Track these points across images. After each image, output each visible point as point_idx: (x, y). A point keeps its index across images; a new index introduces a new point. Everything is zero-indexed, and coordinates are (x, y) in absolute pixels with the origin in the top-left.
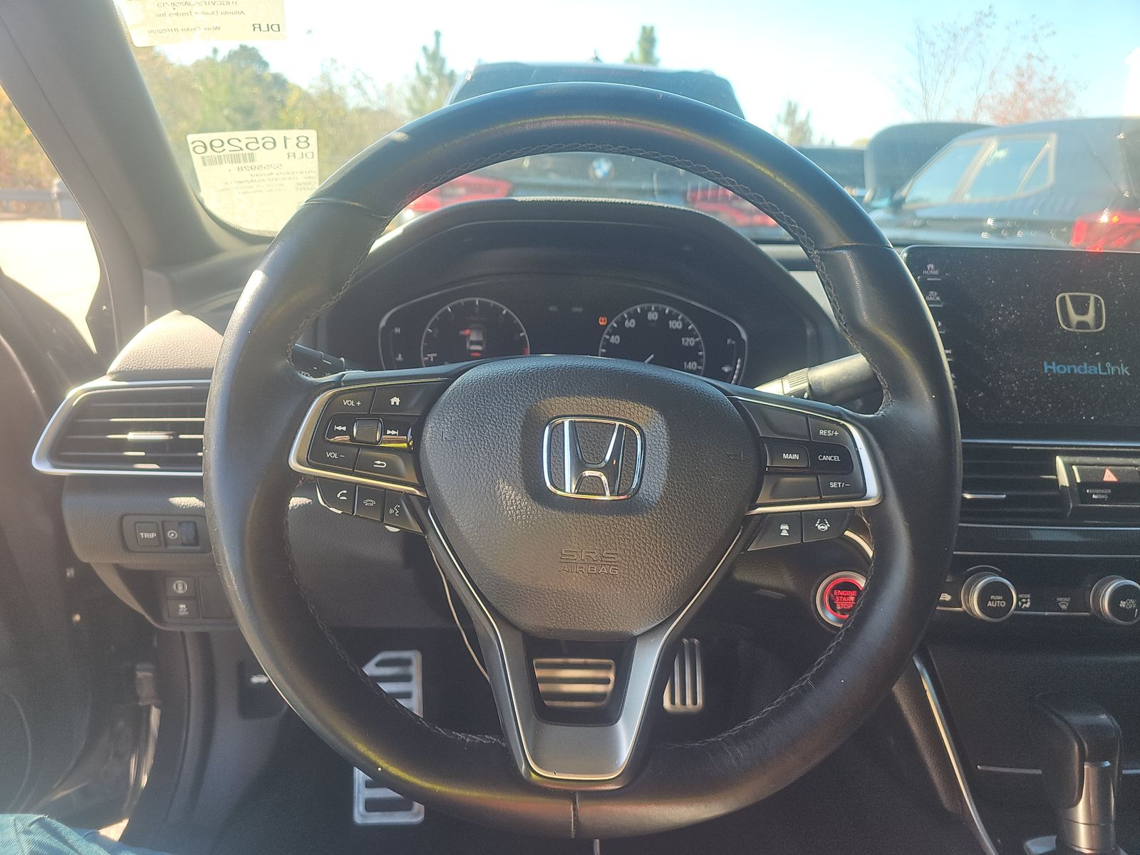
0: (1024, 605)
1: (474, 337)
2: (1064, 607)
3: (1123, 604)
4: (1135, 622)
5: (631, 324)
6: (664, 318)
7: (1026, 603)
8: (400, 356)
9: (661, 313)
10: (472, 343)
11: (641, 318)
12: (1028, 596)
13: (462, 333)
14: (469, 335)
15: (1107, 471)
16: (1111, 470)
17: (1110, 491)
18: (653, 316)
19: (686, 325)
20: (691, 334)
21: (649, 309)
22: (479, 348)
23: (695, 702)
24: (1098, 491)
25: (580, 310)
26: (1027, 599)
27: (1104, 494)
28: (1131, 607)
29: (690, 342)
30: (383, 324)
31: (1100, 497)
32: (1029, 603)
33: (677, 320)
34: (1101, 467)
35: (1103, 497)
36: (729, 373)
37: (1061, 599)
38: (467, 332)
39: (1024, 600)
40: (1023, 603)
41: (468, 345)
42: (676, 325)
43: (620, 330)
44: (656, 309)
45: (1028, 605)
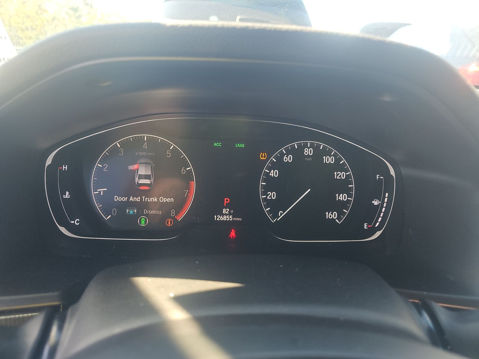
1: (143, 171)
5: (289, 159)
6: (319, 154)
8: (67, 193)
9: (316, 149)
10: (141, 177)
11: (298, 153)
13: (131, 167)
14: (138, 170)
18: (308, 152)
19: (338, 160)
20: (342, 168)
21: (306, 146)
22: (147, 181)
25: (242, 146)
29: (341, 175)
30: (49, 161)
33: (330, 156)
36: (378, 205)
38: (135, 167)
41: (137, 179)
42: (329, 160)
43: (279, 165)
44: (312, 146)
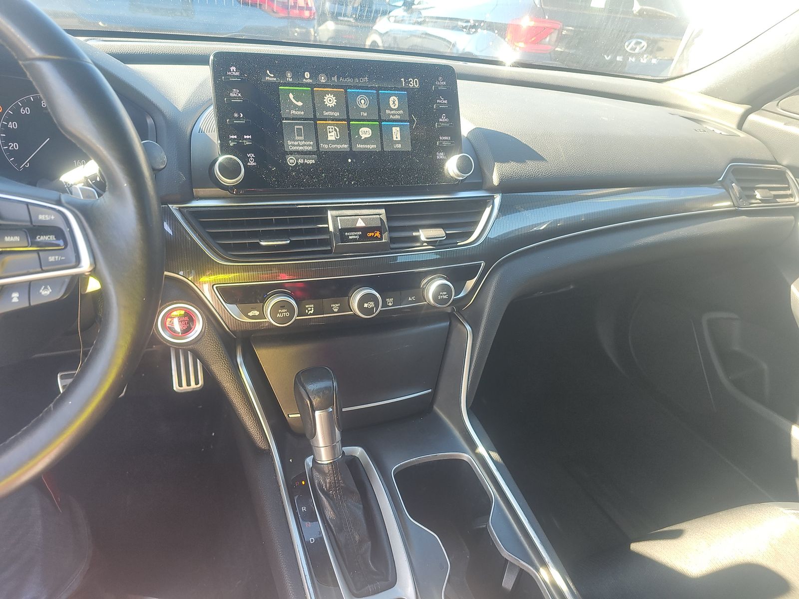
0: (310, 312)
2: (336, 310)
3: (366, 305)
4: (374, 315)
5: (26, 111)
7: (311, 310)
12: (312, 306)
15: (360, 219)
16: (362, 219)
17: (361, 233)
23: (197, 383)
24: (353, 233)
26: (311, 308)
27: (357, 235)
28: (371, 306)
31: (354, 237)
32: (313, 310)
34: (356, 217)
35: (356, 237)
37: (334, 305)
39: (309, 309)
40: (308, 311)
45: (312, 312)
